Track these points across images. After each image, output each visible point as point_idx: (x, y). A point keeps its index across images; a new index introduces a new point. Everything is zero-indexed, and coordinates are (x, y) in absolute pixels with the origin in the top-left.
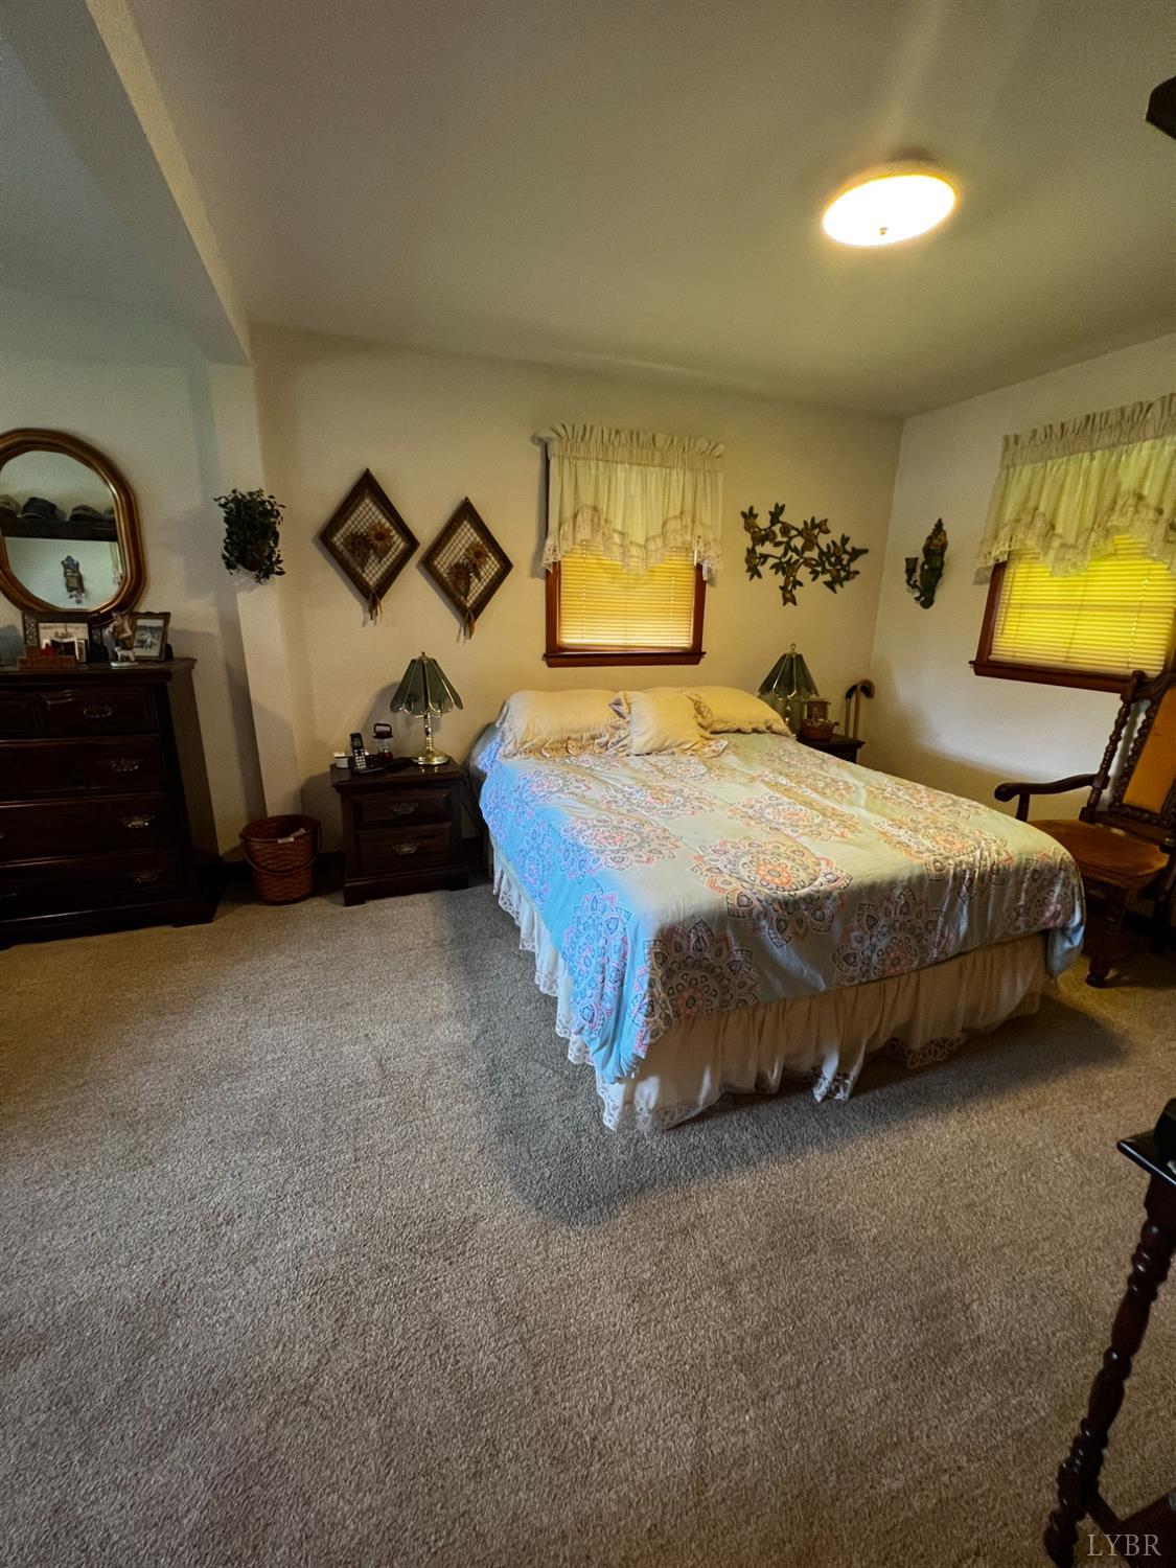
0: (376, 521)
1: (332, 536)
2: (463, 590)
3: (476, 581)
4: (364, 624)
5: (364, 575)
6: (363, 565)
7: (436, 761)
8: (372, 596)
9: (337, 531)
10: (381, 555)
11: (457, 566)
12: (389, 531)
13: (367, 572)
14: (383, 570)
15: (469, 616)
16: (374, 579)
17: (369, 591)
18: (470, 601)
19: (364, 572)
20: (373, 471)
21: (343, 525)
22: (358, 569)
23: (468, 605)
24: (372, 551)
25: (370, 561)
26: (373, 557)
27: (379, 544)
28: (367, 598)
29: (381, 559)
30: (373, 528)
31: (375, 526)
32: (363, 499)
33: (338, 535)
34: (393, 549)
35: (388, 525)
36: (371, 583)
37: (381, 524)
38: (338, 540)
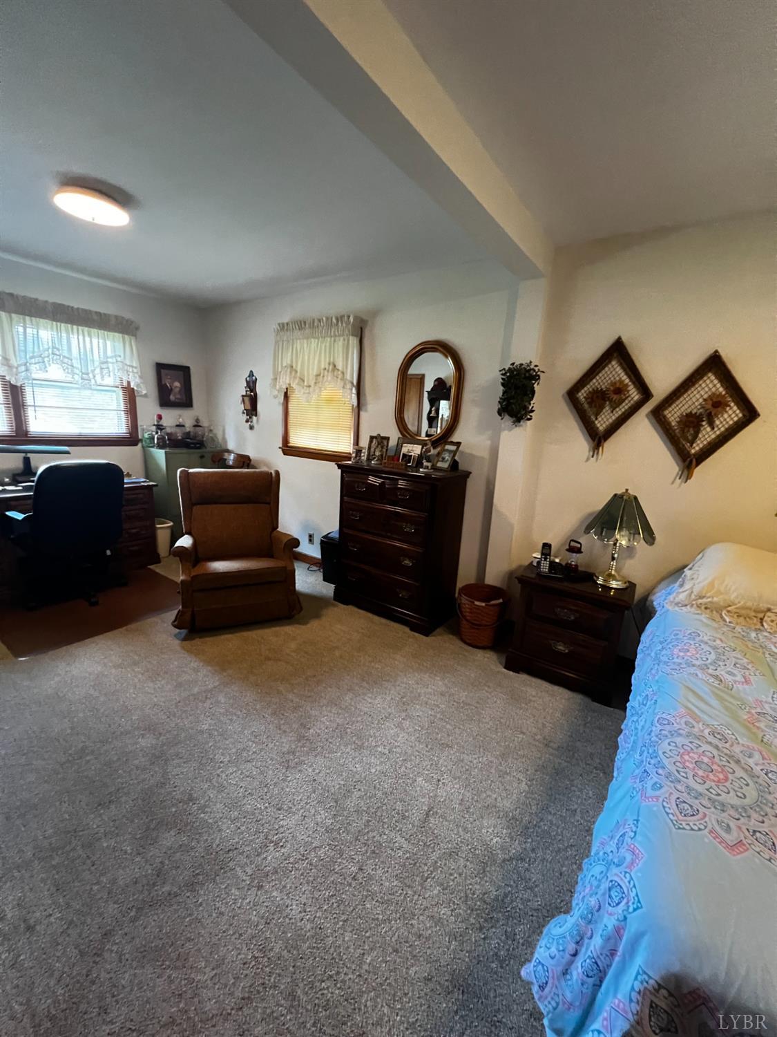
0: (618, 379)
1: (578, 391)
2: (690, 438)
3: (709, 429)
4: (588, 460)
5: (596, 422)
6: (597, 415)
7: (614, 584)
8: (598, 439)
9: (583, 388)
10: (615, 406)
11: (689, 415)
12: (627, 385)
13: (600, 419)
14: (614, 418)
15: (689, 462)
16: (604, 426)
17: (597, 434)
18: (696, 448)
19: (596, 419)
20: (624, 339)
21: (588, 383)
22: (593, 418)
23: (693, 451)
24: (608, 403)
25: (604, 411)
26: (607, 408)
27: (615, 397)
28: (594, 440)
29: (614, 409)
30: (613, 384)
31: (615, 383)
32: (610, 362)
33: (583, 391)
34: (627, 401)
35: (627, 381)
36: (601, 428)
37: (621, 381)
38: (582, 395)
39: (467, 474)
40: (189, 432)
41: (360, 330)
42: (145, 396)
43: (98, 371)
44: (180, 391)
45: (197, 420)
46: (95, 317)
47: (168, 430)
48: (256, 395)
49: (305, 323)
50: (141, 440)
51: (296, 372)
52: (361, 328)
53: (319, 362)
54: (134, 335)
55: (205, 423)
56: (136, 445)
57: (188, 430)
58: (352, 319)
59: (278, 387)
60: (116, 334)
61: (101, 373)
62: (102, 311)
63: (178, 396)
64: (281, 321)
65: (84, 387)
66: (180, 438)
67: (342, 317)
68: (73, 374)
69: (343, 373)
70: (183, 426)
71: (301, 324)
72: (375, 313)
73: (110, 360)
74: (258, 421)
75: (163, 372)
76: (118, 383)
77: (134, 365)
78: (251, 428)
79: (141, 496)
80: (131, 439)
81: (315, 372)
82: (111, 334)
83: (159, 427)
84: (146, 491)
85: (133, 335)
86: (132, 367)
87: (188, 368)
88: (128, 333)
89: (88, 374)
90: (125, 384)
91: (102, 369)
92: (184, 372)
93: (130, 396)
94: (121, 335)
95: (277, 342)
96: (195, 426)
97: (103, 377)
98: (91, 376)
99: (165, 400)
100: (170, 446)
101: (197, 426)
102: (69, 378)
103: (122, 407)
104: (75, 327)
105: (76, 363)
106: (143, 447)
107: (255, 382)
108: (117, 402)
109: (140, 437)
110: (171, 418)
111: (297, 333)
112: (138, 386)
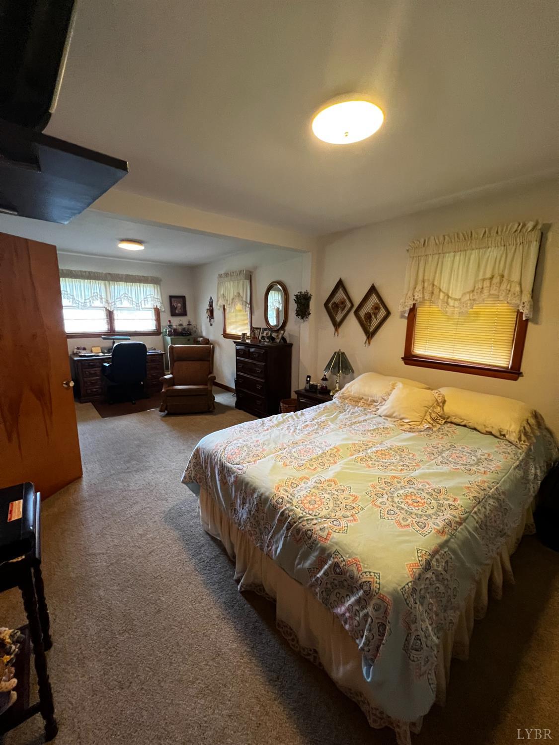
1: (328, 303)
2: (369, 324)
3: (375, 320)
5: (336, 318)
8: (337, 325)
9: (330, 302)
10: (343, 309)
11: (368, 313)
12: (346, 301)
13: (337, 316)
14: (342, 315)
15: (370, 335)
16: (339, 319)
17: (337, 323)
18: (371, 330)
20: (343, 279)
21: (332, 299)
22: (335, 316)
23: (371, 331)
24: (339, 309)
26: (339, 311)
27: (342, 306)
28: (335, 327)
29: (342, 311)
30: (341, 300)
32: (339, 290)
34: (346, 308)
35: (346, 298)
36: (338, 321)
37: (343, 298)
38: (330, 305)
39: (291, 345)
40: (185, 328)
41: (250, 277)
42: (164, 311)
43: (143, 302)
44: (180, 308)
45: (189, 322)
46: (142, 278)
47: (175, 327)
48: (213, 308)
49: (228, 274)
50: (162, 333)
51: (225, 297)
52: (251, 276)
53: (234, 293)
54: (160, 285)
55: (192, 323)
56: (160, 335)
57: (184, 327)
58: (244, 272)
59: (219, 305)
60: (151, 285)
61: (144, 302)
62: (145, 275)
63: (180, 311)
64: (220, 273)
65: (137, 310)
66: (180, 331)
67: (241, 271)
68: (133, 304)
69: (242, 297)
70: (182, 325)
71: (227, 275)
72: (256, 268)
73: (148, 297)
74: (214, 322)
75: (173, 299)
76: (152, 307)
77: (159, 298)
78: (211, 325)
79: (158, 358)
80: (157, 333)
81: (231, 297)
82: (149, 285)
83: (170, 326)
84: (160, 356)
85: (158, 284)
86: (157, 299)
87: (185, 297)
88: (156, 284)
89: (138, 304)
90: (155, 307)
91: (144, 301)
92: (183, 298)
93: (158, 312)
94: (153, 285)
95: (218, 283)
96: (188, 325)
97: (145, 305)
98: (140, 304)
99: (173, 314)
100: (174, 335)
101: (189, 325)
102: (131, 306)
103: (154, 318)
104: (134, 284)
105: (134, 300)
106: (163, 336)
107: (212, 302)
108: (151, 315)
109: (162, 331)
110: (176, 322)
111: (226, 279)
112: (160, 307)
